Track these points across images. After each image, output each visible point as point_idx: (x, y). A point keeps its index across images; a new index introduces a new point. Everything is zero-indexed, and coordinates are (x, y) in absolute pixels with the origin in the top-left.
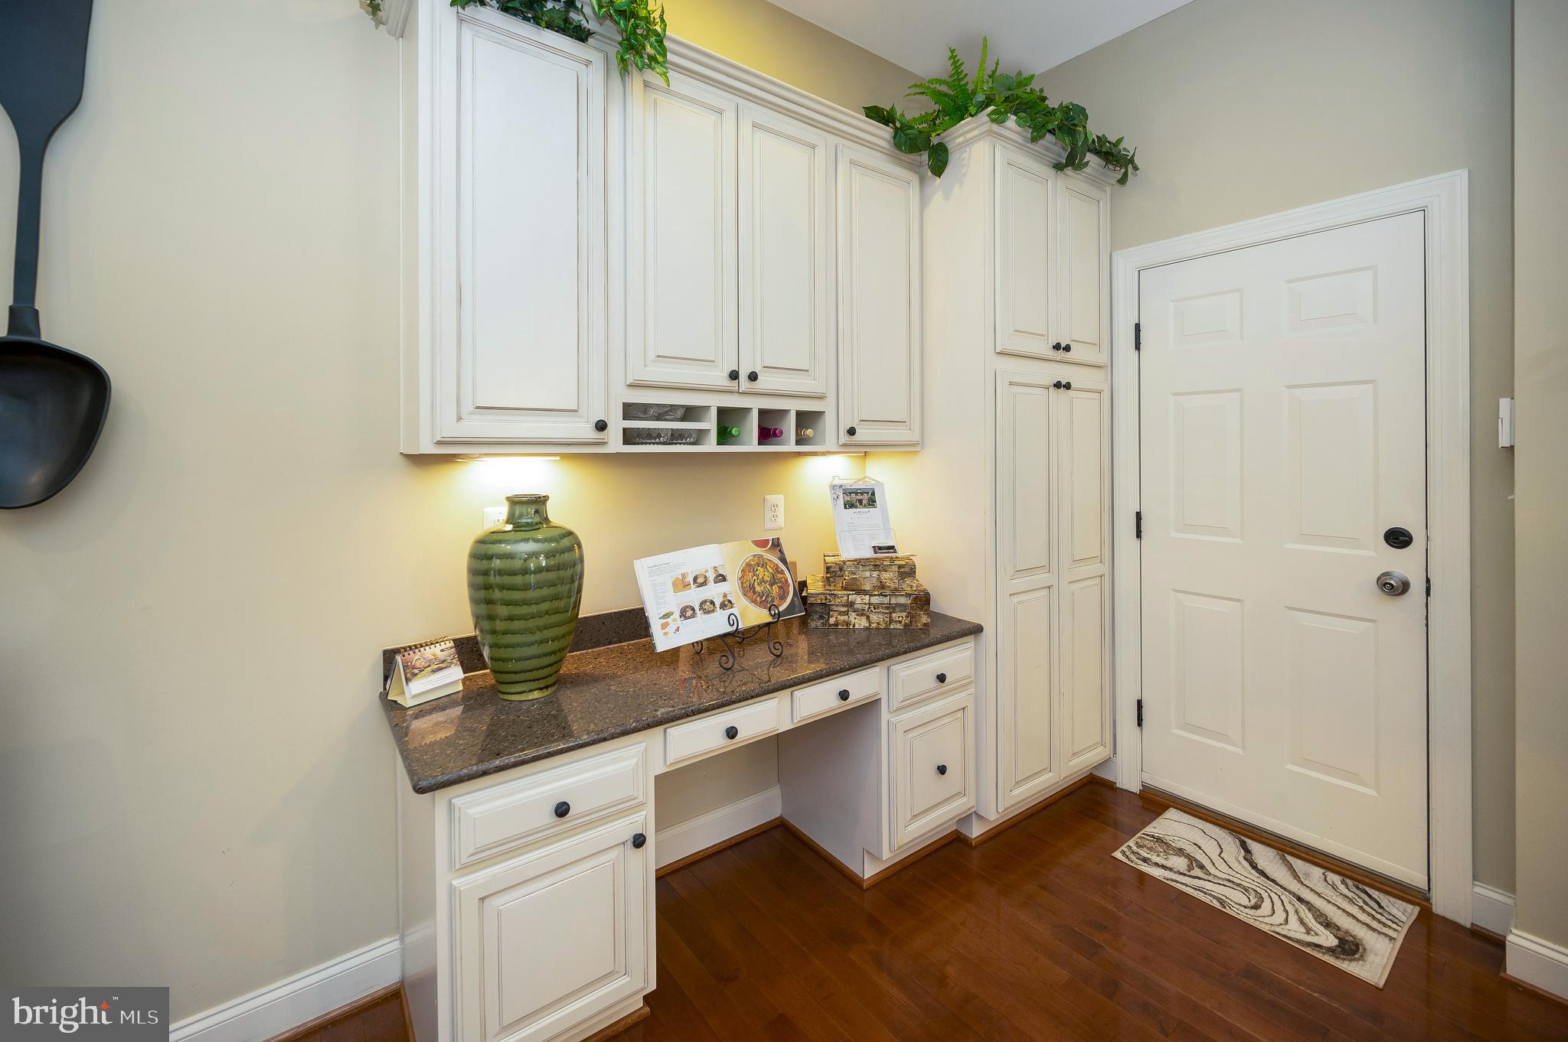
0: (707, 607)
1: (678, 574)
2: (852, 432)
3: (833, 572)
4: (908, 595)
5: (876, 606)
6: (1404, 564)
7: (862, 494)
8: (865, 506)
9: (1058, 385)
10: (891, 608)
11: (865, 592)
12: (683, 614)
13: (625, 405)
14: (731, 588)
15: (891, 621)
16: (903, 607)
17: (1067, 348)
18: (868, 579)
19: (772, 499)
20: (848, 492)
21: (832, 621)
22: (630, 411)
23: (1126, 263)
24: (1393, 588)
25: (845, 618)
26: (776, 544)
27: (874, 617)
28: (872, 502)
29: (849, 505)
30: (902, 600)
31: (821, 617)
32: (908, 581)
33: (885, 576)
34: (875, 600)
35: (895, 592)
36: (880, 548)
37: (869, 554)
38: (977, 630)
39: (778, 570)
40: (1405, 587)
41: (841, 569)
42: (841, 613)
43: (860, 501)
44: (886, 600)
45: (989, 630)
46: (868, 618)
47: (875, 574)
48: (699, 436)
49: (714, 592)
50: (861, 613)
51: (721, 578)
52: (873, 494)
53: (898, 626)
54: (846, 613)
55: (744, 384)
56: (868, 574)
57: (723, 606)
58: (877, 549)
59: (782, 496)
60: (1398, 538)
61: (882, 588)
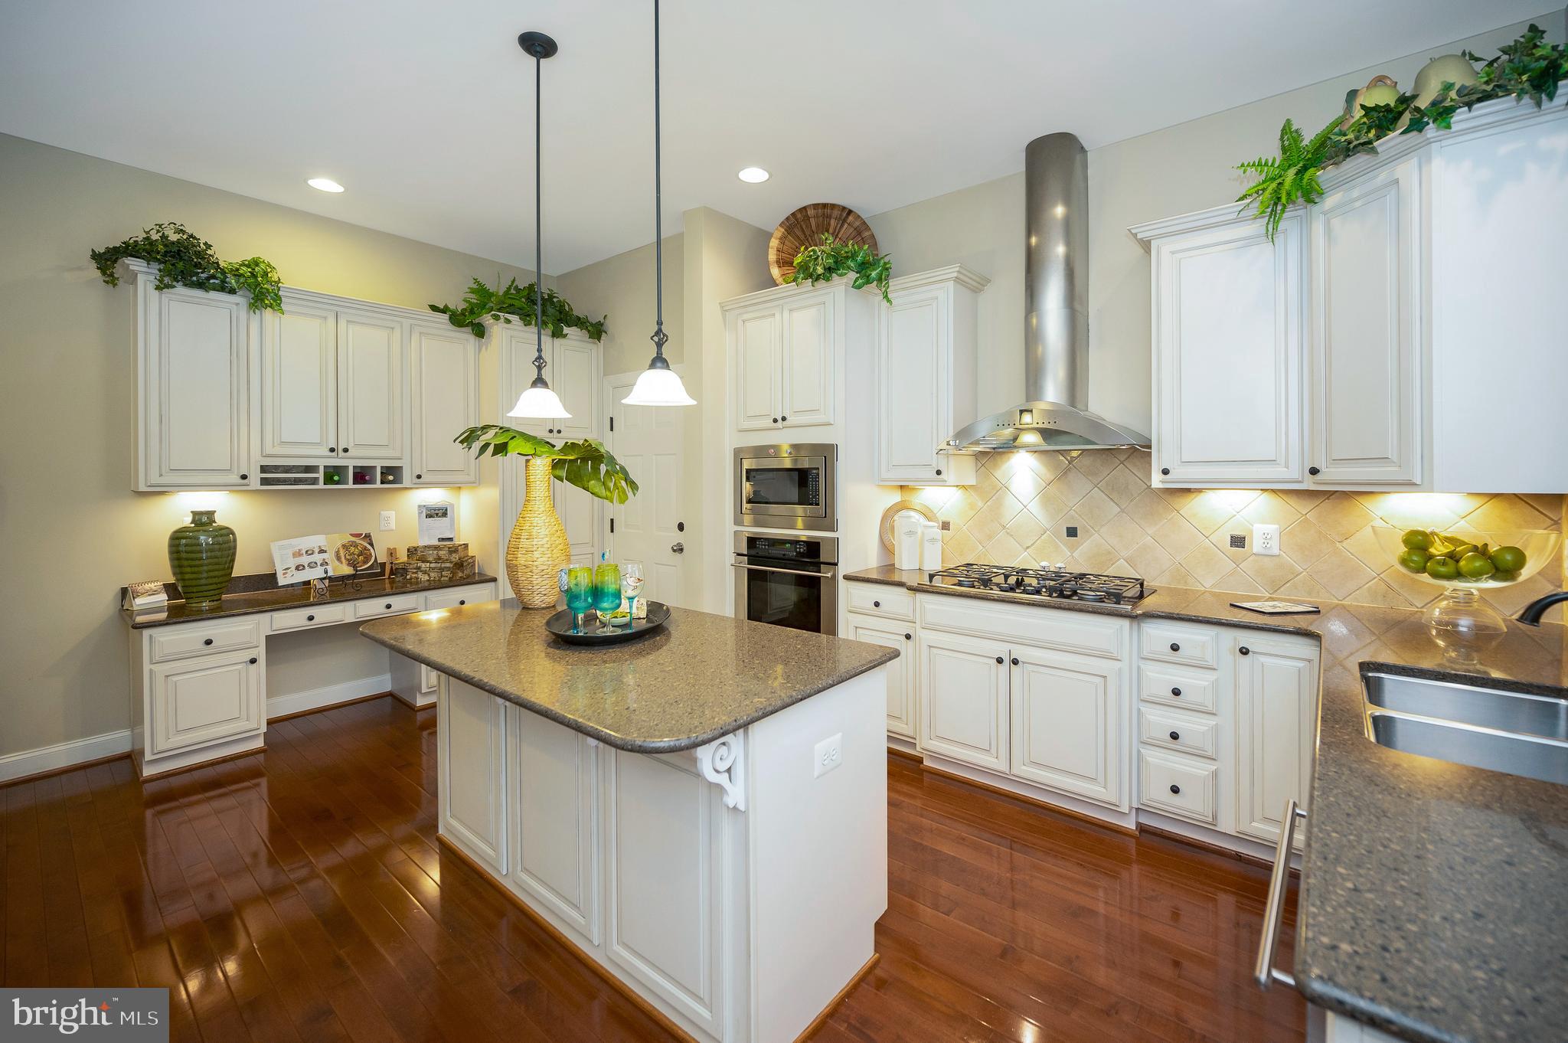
0: (313, 565)
1: (296, 549)
2: (419, 477)
3: (412, 552)
4: (453, 562)
5: (433, 569)
6: (682, 539)
7: (439, 510)
8: (440, 517)
10: (442, 569)
11: (428, 562)
12: (297, 568)
13: (261, 466)
14: (329, 556)
15: (442, 576)
16: (448, 569)
18: (431, 555)
19: (384, 513)
20: (429, 509)
21: (408, 577)
22: (264, 469)
24: (679, 549)
26: (368, 537)
27: (432, 575)
28: (445, 514)
29: (429, 516)
30: (448, 565)
31: (402, 575)
32: (454, 555)
33: (441, 553)
34: (433, 565)
35: (445, 561)
36: (443, 539)
37: (436, 542)
38: (494, 580)
39: (365, 548)
40: (682, 549)
41: (416, 550)
42: (413, 573)
43: (437, 514)
44: (439, 565)
45: (500, 580)
46: (429, 575)
47: (435, 552)
48: (315, 481)
49: (318, 558)
50: (425, 572)
51: (322, 551)
52: (446, 510)
54: (416, 573)
55: (341, 454)
56: (431, 552)
57: (322, 565)
58: (441, 540)
59: (394, 512)
61: (438, 559)
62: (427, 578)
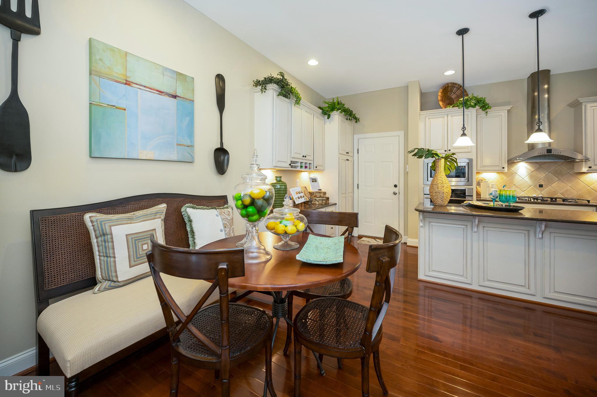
0: (301, 197)
1: (296, 191)
2: (316, 167)
3: (312, 194)
4: (325, 198)
6: (396, 190)
7: (314, 179)
9: (347, 160)
10: (323, 200)
11: (318, 197)
12: (298, 198)
13: (291, 161)
14: (303, 194)
17: (348, 153)
18: (318, 195)
20: (312, 179)
21: (313, 203)
23: (356, 137)
24: (395, 194)
25: (315, 202)
27: (320, 202)
28: (316, 181)
29: (313, 182)
30: (324, 199)
32: (325, 195)
33: (321, 194)
34: (320, 199)
35: (323, 197)
37: (318, 191)
38: (336, 204)
40: (396, 193)
41: (314, 193)
42: (314, 201)
44: (322, 199)
45: (338, 204)
47: (319, 194)
50: (318, 201)
52: (316, 179)
53: (324, 203)
54: (315, 201)
55: (304, 158)
56: (318, 194)
58: (319, 190)
59: (299, 180)
60: (396, 186)
61: (320, 197)
62: (318, 203)
